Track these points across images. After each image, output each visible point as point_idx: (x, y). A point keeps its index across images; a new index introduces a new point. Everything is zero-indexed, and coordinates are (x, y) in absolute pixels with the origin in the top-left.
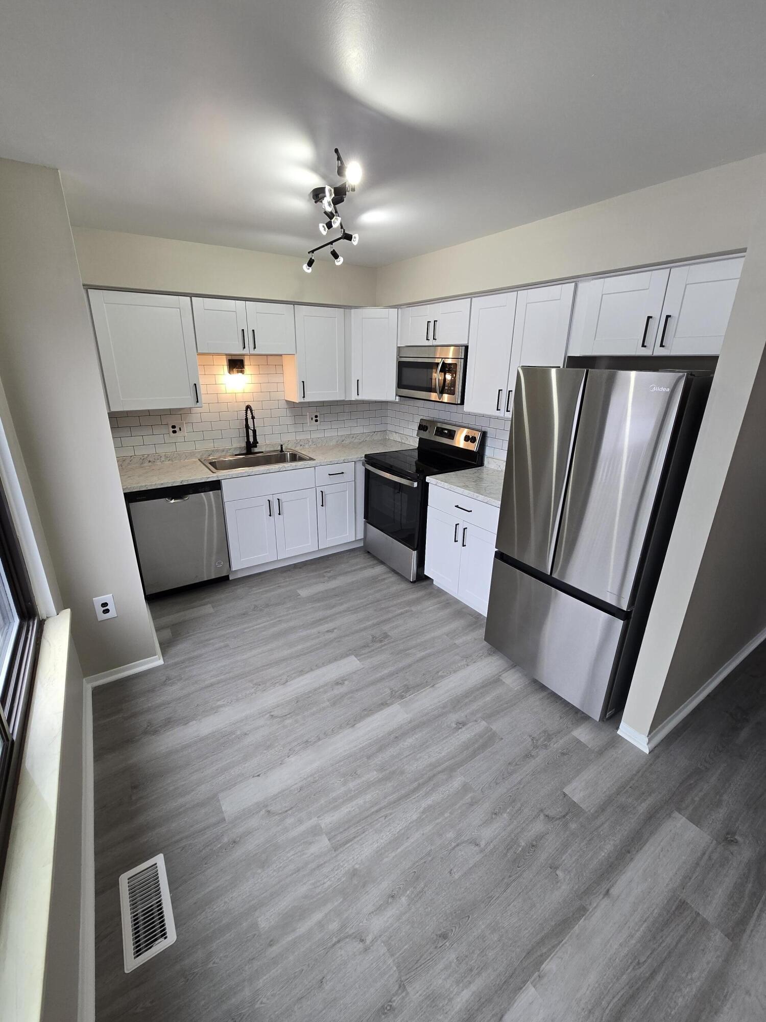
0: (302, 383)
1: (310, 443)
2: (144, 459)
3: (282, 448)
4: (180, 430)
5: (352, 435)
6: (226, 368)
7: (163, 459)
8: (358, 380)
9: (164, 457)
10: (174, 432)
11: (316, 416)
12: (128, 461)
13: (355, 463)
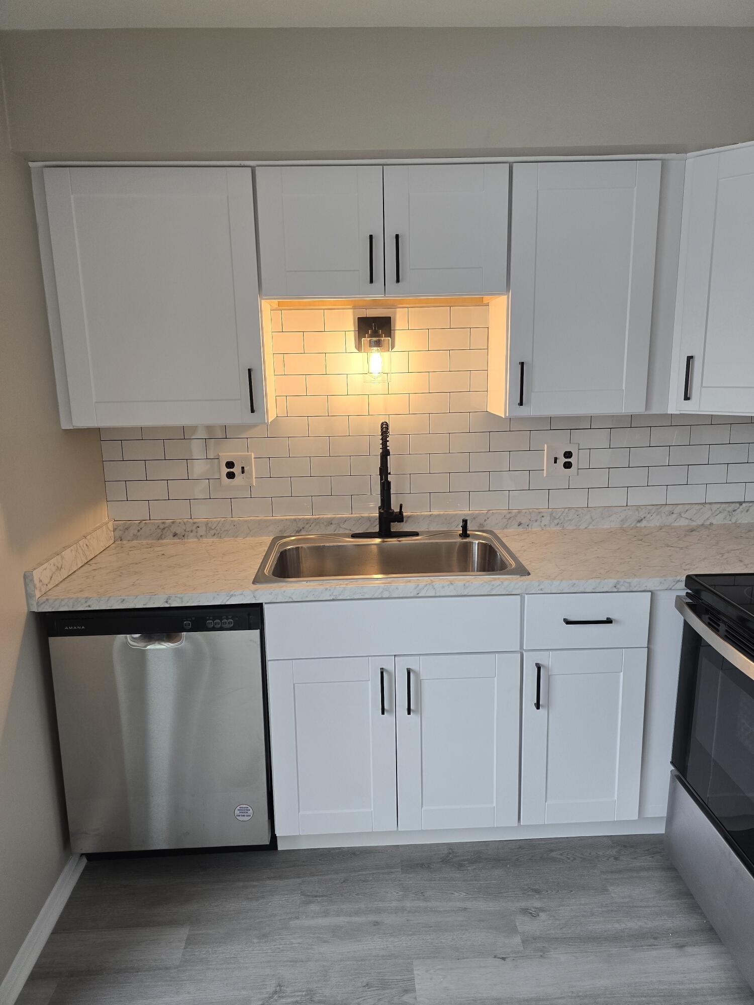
0: (520, 367)
1: (546, 521)
2: (164, 529)
3: (465, 527)
4: (243, 472)
5: (668, 508)
6: (351, 337)
7: (202, 531)
8: (690, 358)
9: (204, 528)
10: (231, 476)
11: (568, 455)
12: (133, 531)
13: (653, 594)
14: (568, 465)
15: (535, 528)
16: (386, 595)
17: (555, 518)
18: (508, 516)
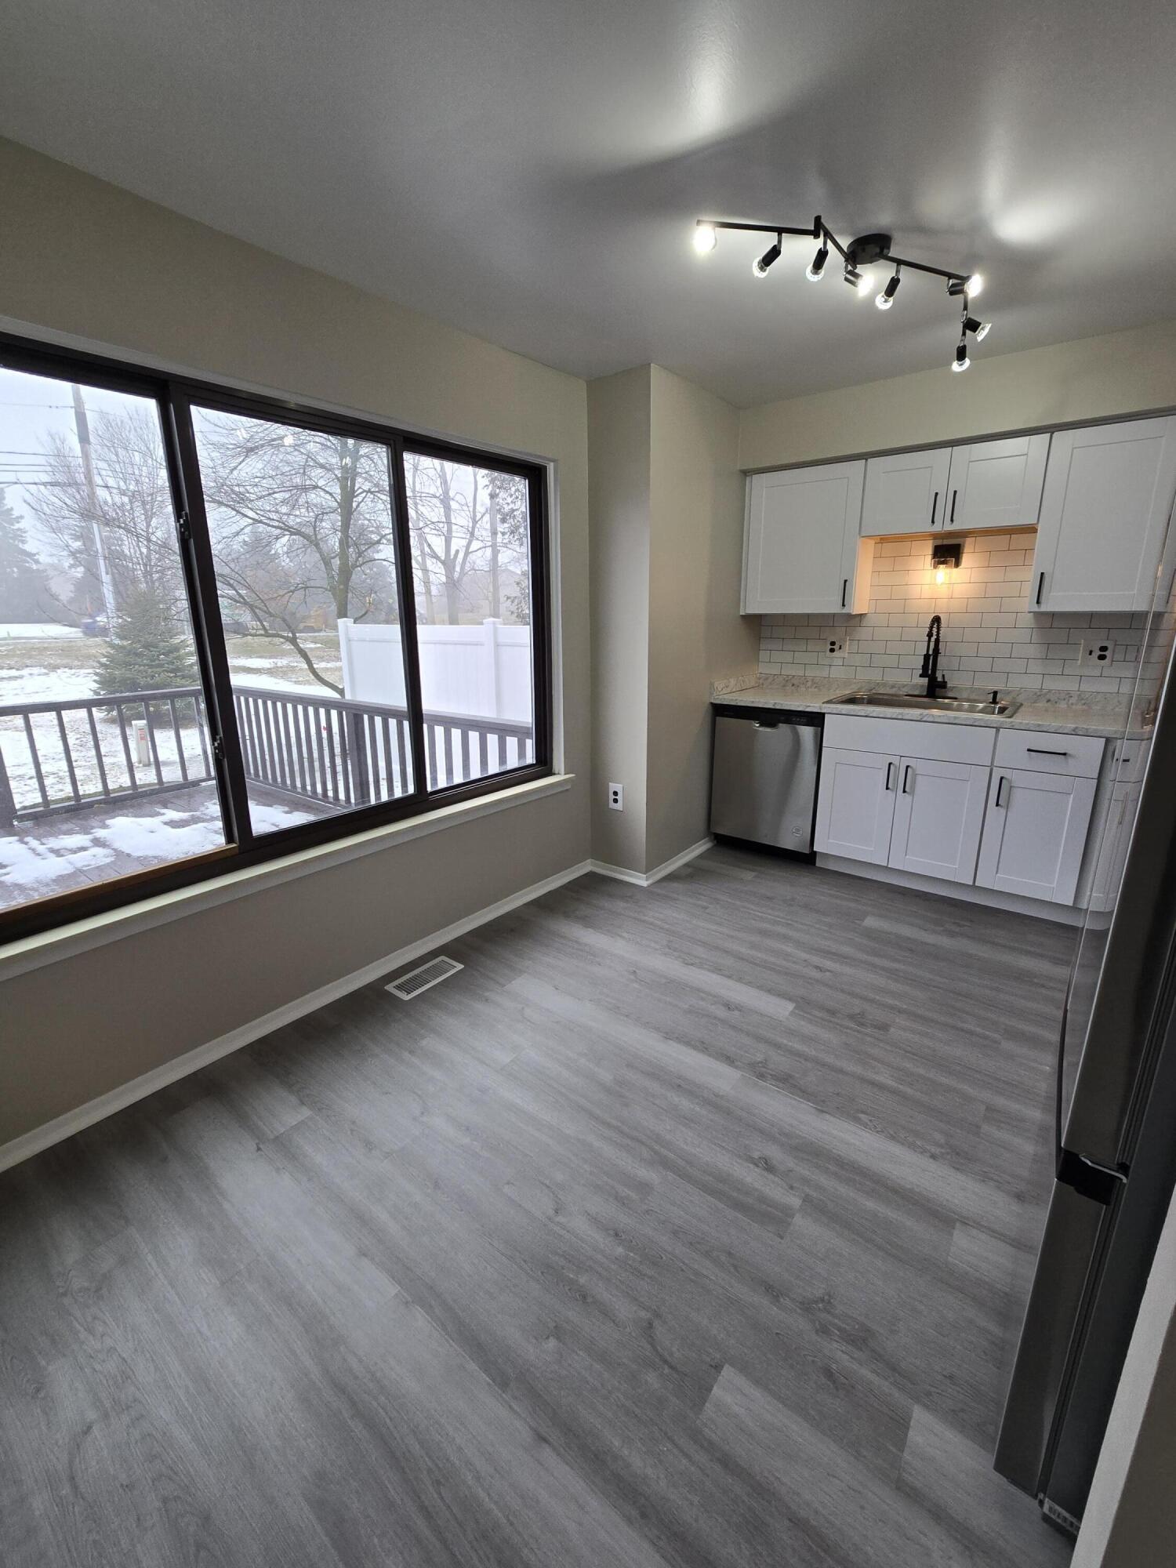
1: (1074, 701)
2: (787, 680)
3: (994, 697)
4: (841, 649)
6: (928, 559)
9: (811, 682)
10: (832, 650)
13: (1108, 741)
14: (1102, 658)
15: (1063, 705)
16: (900, 717)
17: (1083, 699)
18: (1039, 694)
